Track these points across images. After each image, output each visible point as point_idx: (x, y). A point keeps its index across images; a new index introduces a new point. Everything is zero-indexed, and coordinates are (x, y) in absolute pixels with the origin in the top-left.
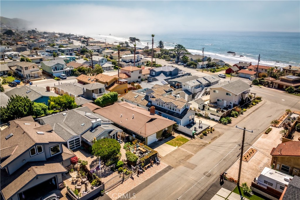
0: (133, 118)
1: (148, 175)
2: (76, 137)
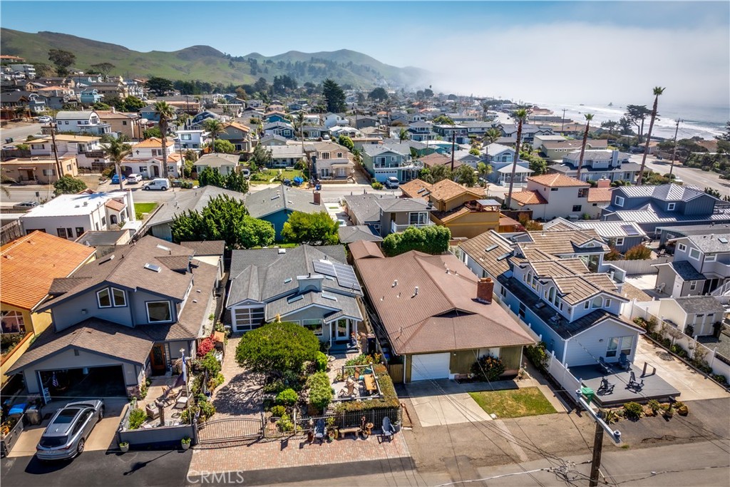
0: (413, 297)
2: (251, 303)
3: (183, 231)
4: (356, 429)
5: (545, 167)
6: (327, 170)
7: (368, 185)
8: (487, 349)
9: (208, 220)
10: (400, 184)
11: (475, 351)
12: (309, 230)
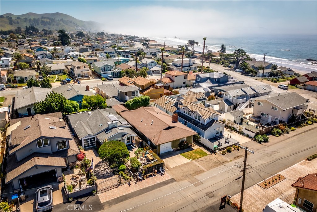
0: (152, 124)
1: (146, 184)
2: (90, 136)
3: (40, 110)
4: (152, 173)
5: (166, 67)
6: (80, 74)
7: (100, 80)
8: (183, 138)
9: (52, 104)
10: (114, 78)
11: (179, 140)
12: (95, 103)
